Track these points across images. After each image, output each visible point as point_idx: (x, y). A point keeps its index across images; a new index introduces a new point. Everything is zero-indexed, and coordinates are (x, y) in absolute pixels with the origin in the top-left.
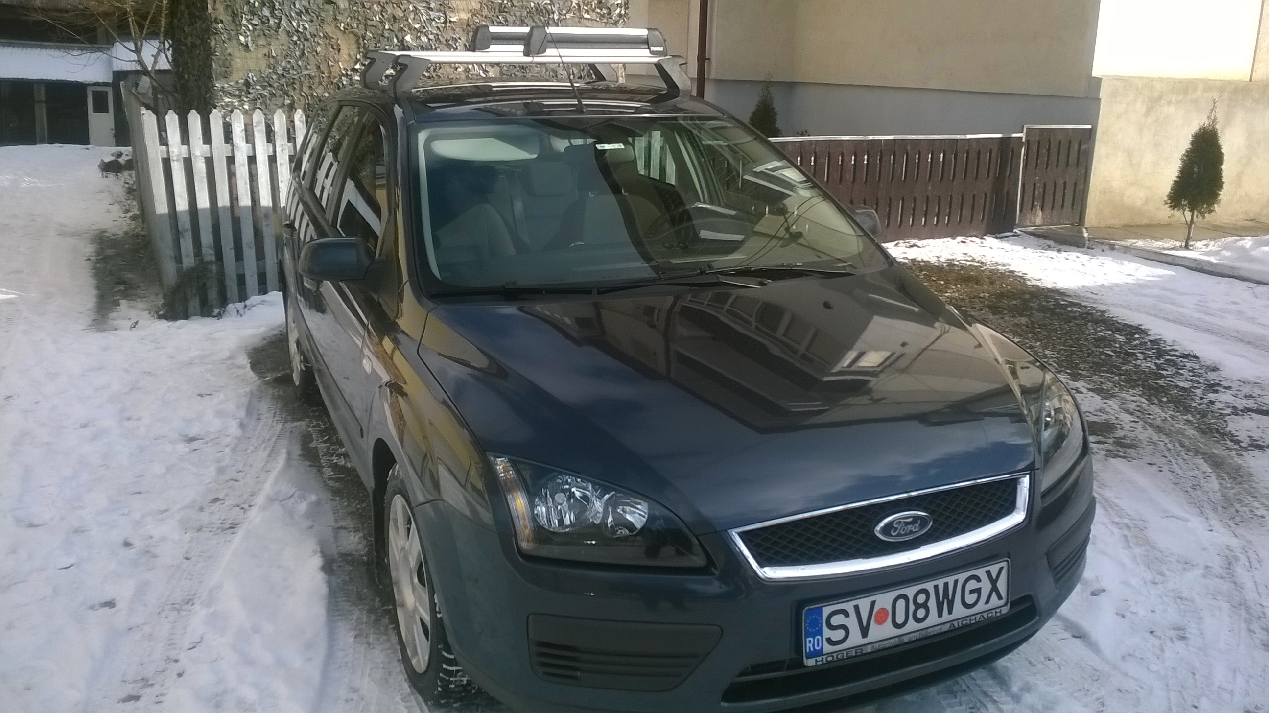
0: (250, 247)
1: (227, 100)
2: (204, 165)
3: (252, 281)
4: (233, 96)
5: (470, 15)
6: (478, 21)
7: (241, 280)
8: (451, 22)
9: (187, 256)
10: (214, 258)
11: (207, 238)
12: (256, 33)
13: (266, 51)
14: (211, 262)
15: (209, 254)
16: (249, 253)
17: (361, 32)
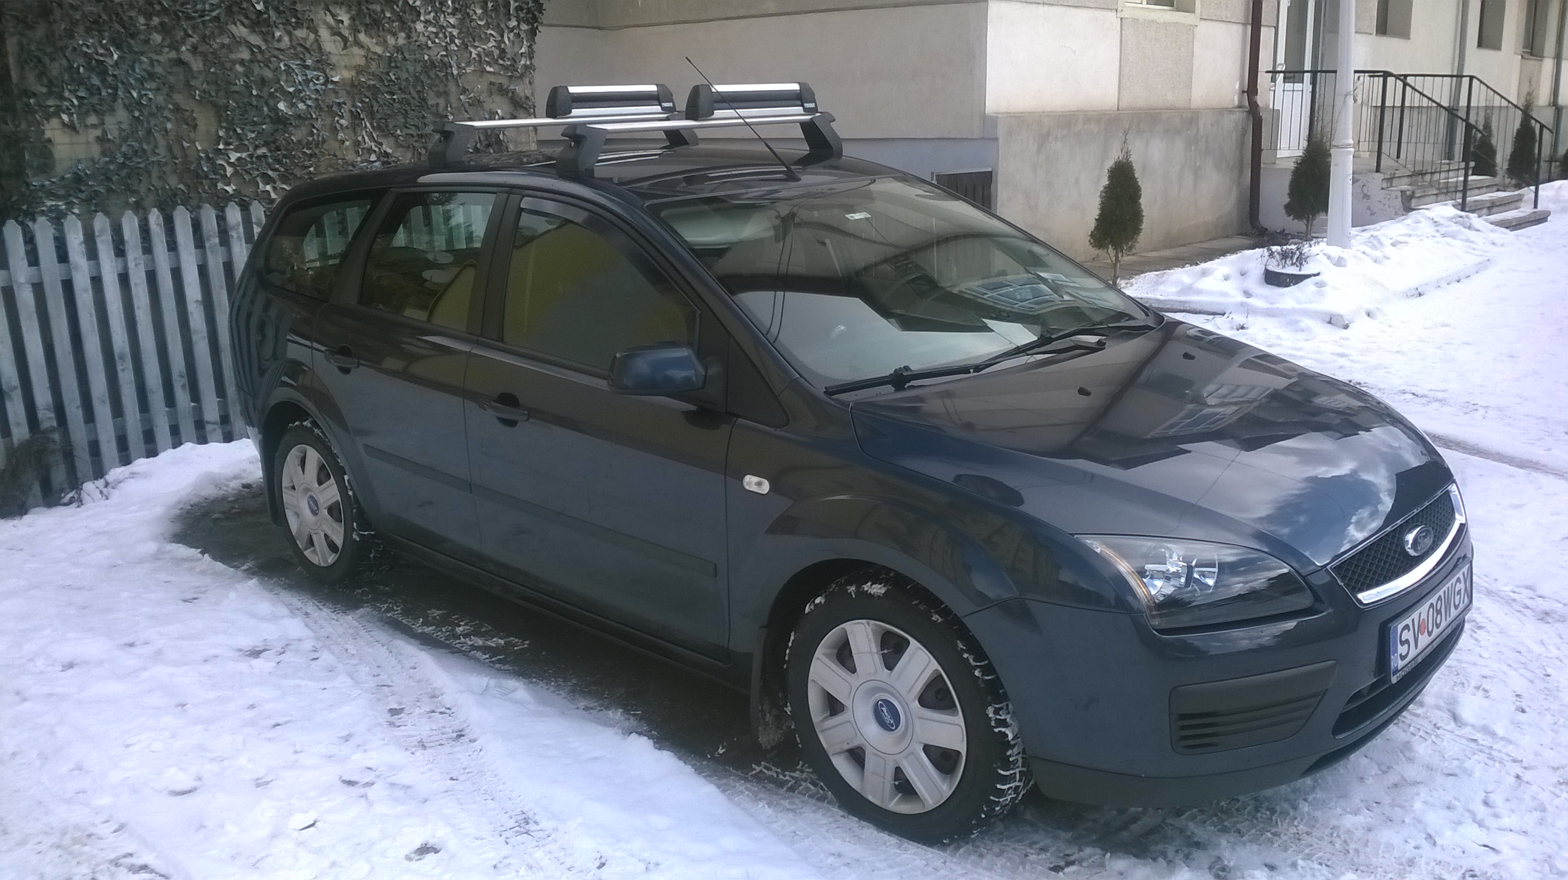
0: (104, 402)
1: (49, 203)
2: (32, 295)
3: (109, 447)
4: (58, 197)
5: (353, 73)
6: (363, 80)
7: (95, 448)
8: (333, 82)
9: (18, 424)
10: (55, 424)
11: (43, 397)
12: (84, 110)
13: (98, 132)
14: (52, 430)
15: (47, 417)
16: (103, 411)
17: (222, 102)
